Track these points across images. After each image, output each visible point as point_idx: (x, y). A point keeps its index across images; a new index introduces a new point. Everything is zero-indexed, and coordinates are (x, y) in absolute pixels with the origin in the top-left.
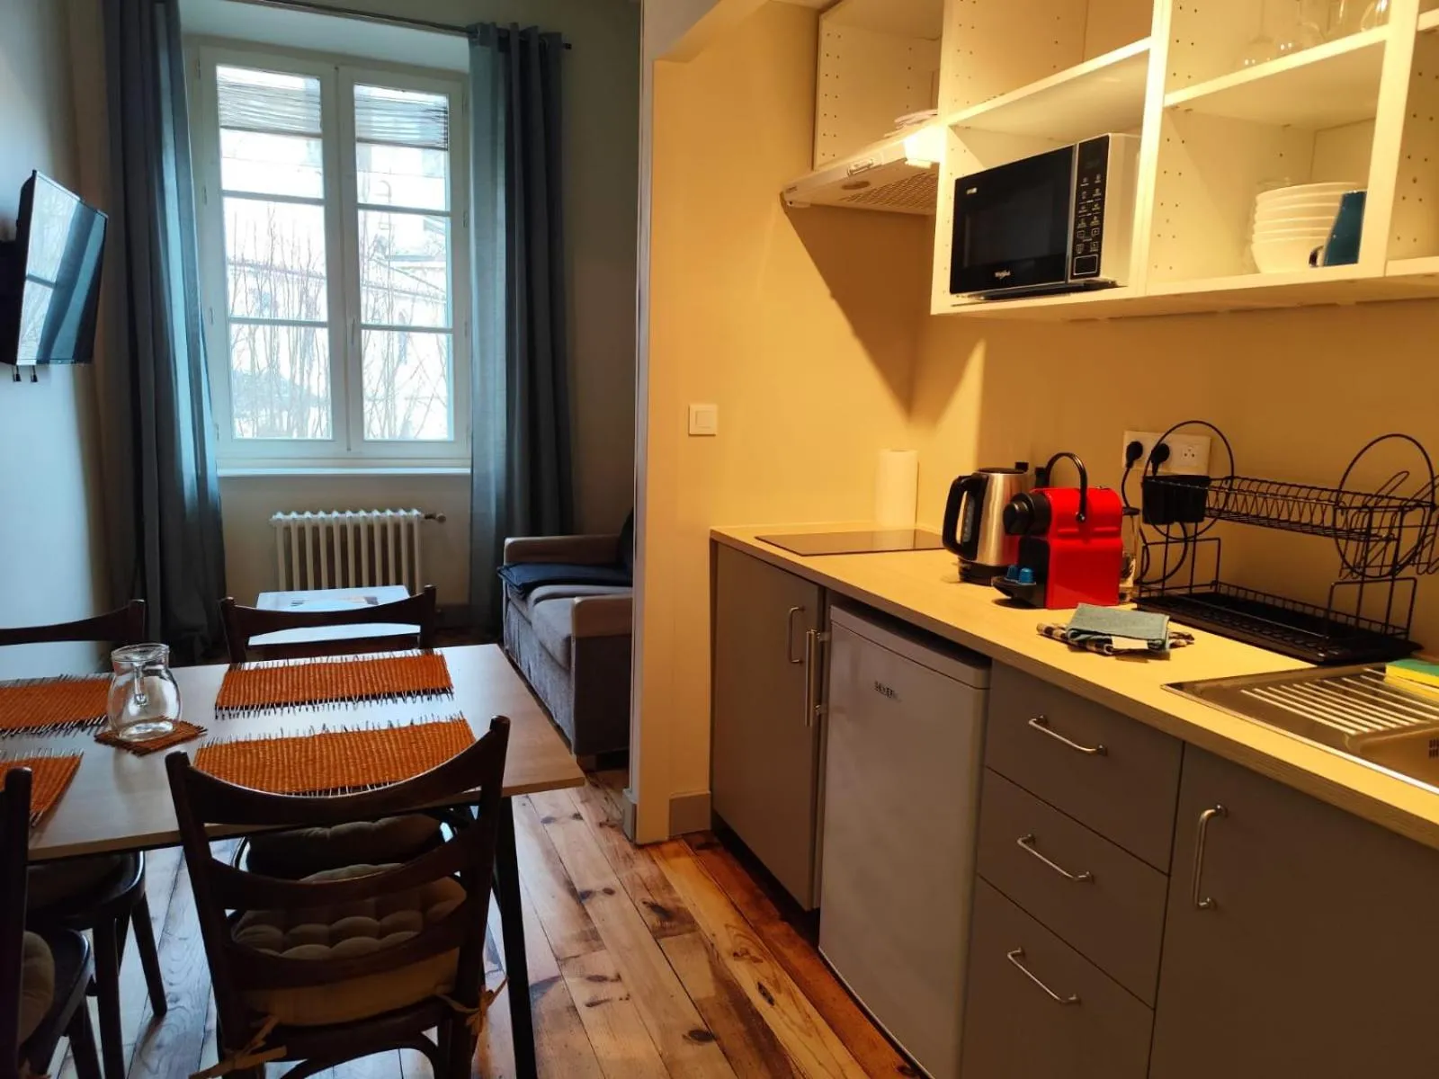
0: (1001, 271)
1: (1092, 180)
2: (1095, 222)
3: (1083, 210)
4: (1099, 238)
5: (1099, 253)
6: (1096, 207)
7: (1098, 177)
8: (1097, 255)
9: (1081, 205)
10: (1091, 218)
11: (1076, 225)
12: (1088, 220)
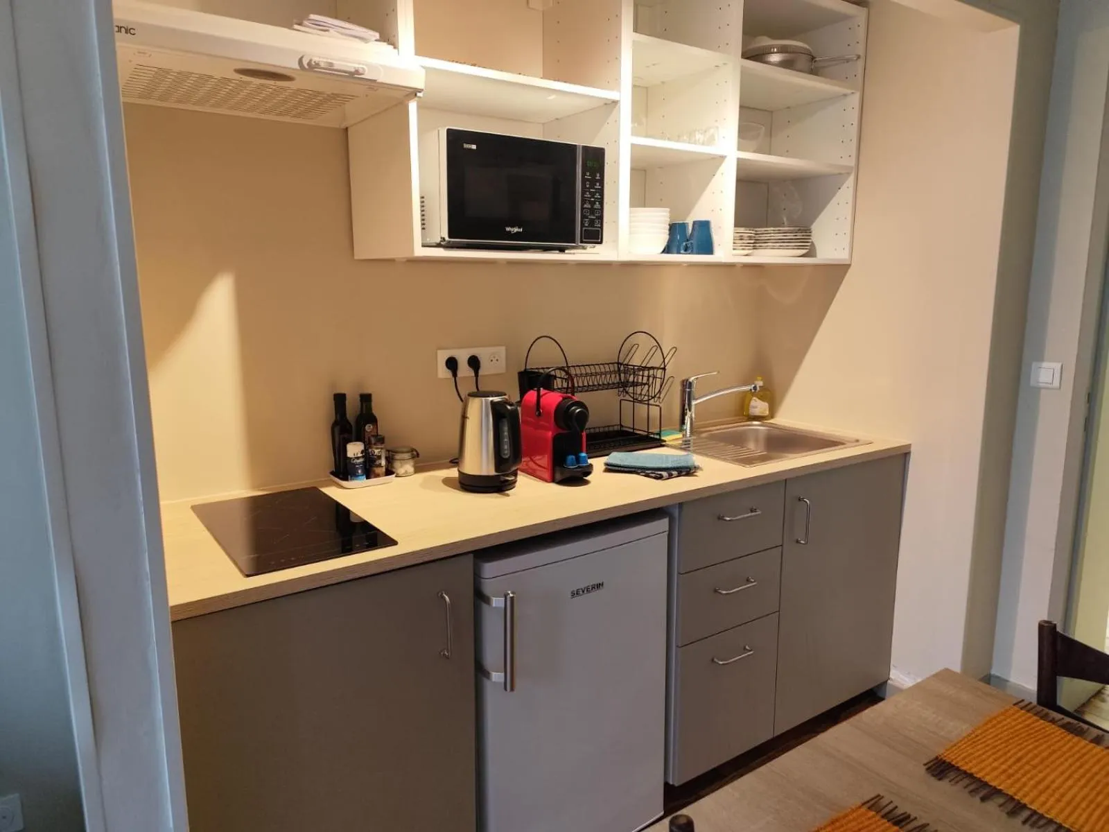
0: (513, 226)
1: (593, 175)
2: (597, 205)
3: (588, 195)
4: (601, 218)
5: (602, 228)
6: (597, 196)
7: (598, 175)
8: (600, 229)
9: (586, 191)
10: (594, 203)
11: (582, 205)
12: (593, 203)
